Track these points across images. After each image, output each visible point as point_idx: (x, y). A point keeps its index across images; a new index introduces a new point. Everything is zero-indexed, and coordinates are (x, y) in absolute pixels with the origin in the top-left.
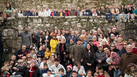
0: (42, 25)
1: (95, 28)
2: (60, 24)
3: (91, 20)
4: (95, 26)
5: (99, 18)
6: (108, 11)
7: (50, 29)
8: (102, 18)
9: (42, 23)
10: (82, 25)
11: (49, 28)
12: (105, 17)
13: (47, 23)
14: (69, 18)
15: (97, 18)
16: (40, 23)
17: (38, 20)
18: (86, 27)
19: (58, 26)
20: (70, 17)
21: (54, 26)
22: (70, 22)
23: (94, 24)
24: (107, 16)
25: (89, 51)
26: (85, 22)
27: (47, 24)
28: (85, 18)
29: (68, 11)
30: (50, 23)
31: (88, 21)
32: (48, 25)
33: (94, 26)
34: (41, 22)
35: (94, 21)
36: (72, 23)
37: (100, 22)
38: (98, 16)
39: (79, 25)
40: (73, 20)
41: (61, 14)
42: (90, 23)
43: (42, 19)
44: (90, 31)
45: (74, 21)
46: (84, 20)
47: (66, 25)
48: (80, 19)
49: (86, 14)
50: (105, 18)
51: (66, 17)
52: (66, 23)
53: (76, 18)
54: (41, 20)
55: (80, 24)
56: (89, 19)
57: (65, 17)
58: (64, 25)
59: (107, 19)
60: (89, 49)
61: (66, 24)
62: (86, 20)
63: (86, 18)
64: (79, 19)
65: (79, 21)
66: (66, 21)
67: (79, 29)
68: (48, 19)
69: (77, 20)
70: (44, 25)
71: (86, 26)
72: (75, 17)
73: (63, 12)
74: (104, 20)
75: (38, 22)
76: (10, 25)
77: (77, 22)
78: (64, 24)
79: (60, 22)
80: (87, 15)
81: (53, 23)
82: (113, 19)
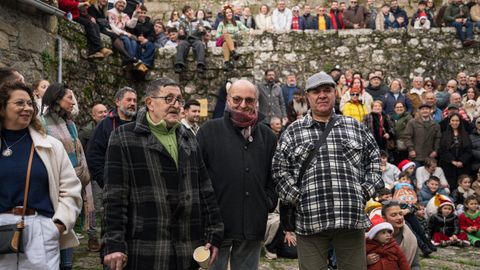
0: (275, 58)
1: (423, 63)
2: (326, 53)
3: (414, 42)
4: (424, 60)
5: (436, 35)
6: (461, 13)
7: (298, 69)
8: (443, 34)
9: (274, 51)
10: (388, 56)
11: (295, 65)
12: (453, 30)
13: (289, 50)
14: (352, 36)
15: (431, 34)
16: (267, 52)
17: (261, 42)
18: (400, 62)
19: (320, 58)
20: (354, 32)
21: (308, 60)
22: (352, 48)
23: (420, 51)
24: (458, 27)
25: (456, 134)
26: (395, 46)
27: (289, 52)
28: (394, 36)
29: (338, 11)
30: (297, 51)
31: (404, 43)
32: (291, 57)
33: (420, 60)
34: (271, 47)
35: (420, 43)
36: (359, 49)
37: (440, 45)
38: (434, 30)
39: (378, 57)
40: (361, 40)
41: (322, 21)
42: (410, 48)
43: (275, 38)
44: (409, 72)
45: (366, 43)
46: (394, 41)
47: (341, 57)
48: (383, 37)
49: (396, 21)
50: (452, 34)
51: (343, 33)
52: (343, 50)
53: (370, 36)
54: (270, 42)
55: (381, 51)
56: (406, 37)
57: (337, 33)
58: (338, 57)
59: (459, 36)
60: (454, 127)
61: (343, 55)
62: (400, 41)
63: (398, 35)
64: (378, 39)
65: (379, 43)
66: (341, 44)
67: (378, 67)
68: (290, 39)
69: (373, 42)
70: (279, 57)
71: (399, 59)
72: (368, 31)
73: (325, 16)
74: (451, 42)
75: (262, 49)
76: (244, 67)
77: (374, 46)
78: (336, 53)
79: (325, 47)
80: (398, 25)
81: (305, 52)
82: (477, 36)
